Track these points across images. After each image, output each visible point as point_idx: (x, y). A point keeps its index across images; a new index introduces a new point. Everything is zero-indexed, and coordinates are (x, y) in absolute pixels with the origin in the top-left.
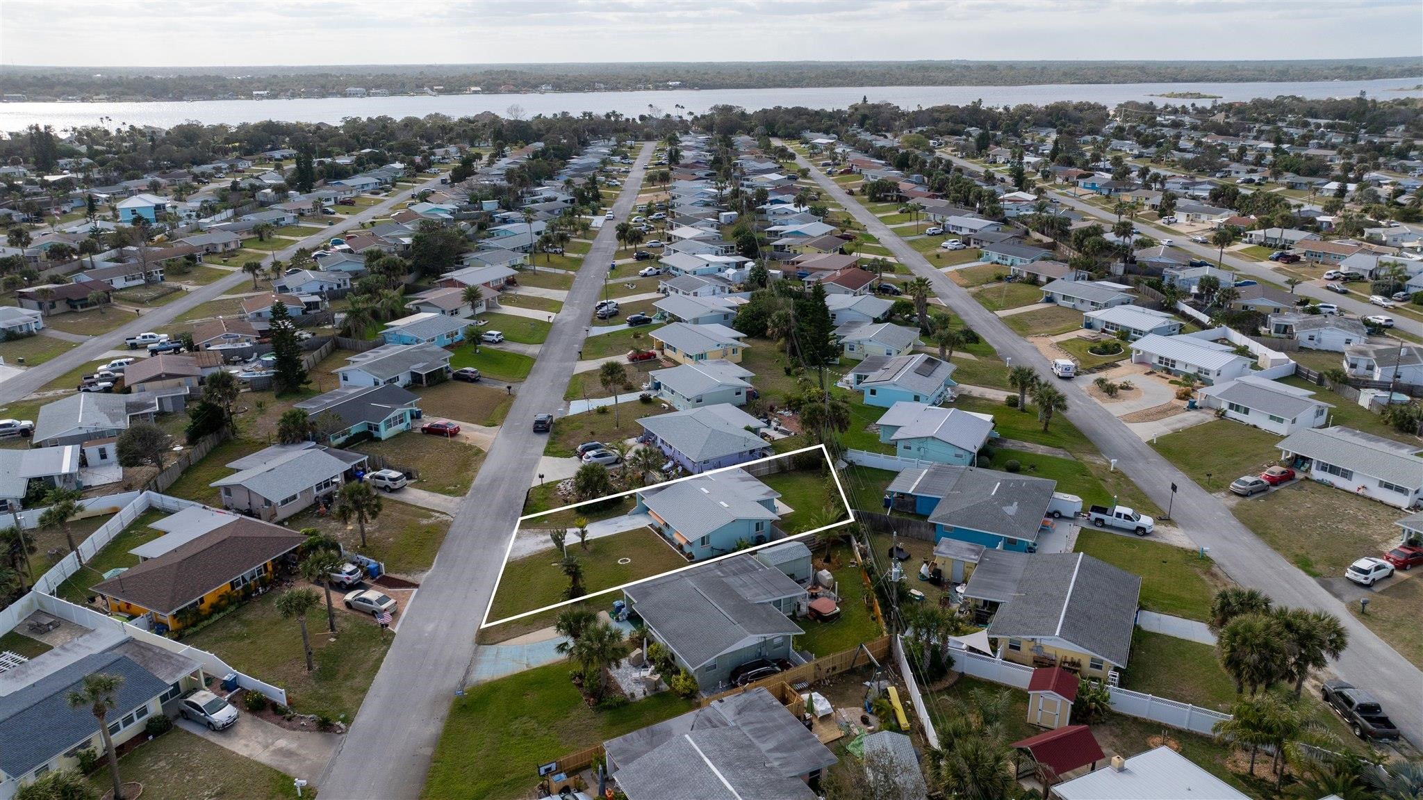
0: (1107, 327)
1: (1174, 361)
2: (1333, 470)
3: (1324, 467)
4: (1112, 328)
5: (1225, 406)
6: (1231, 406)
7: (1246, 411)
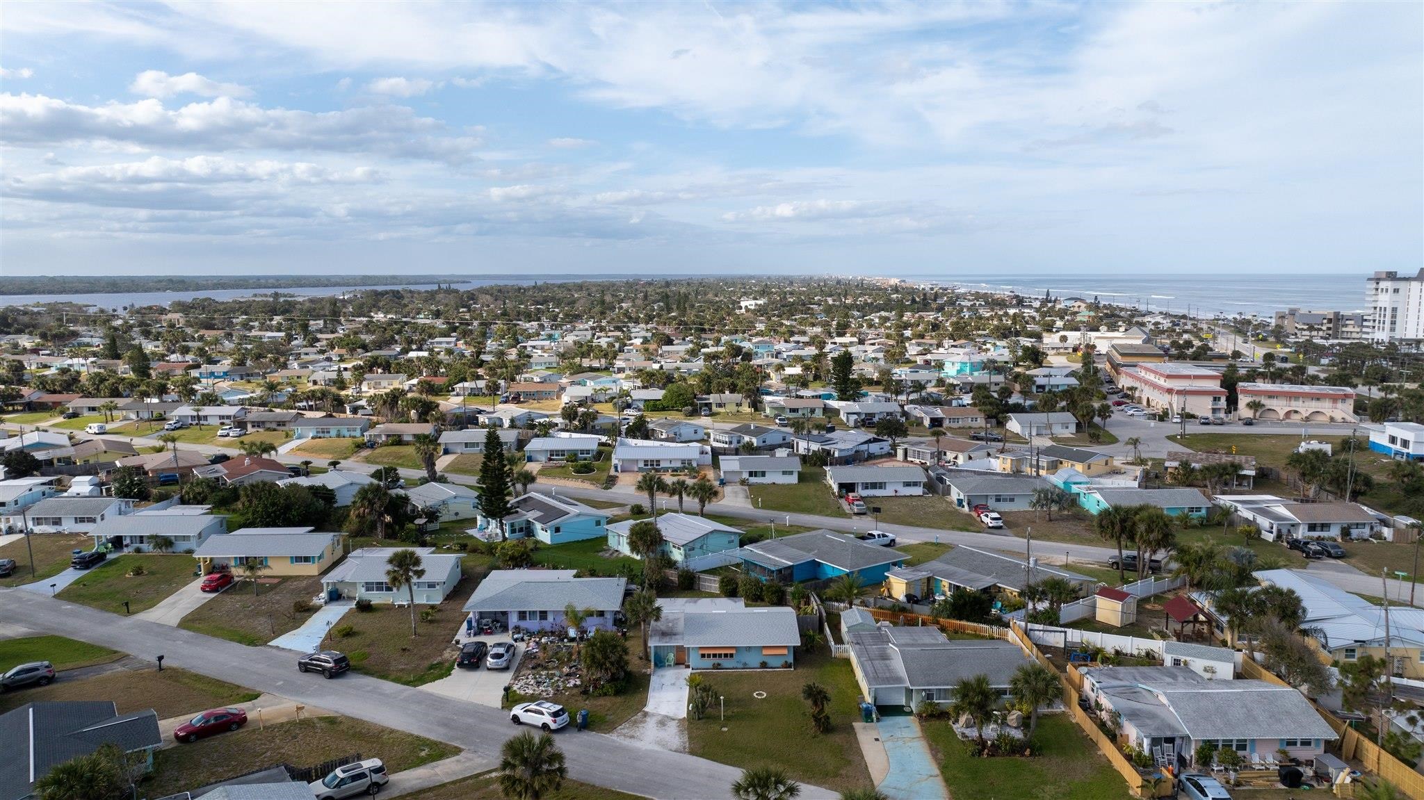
0: (552, 455)
1: (658, 461)
2: (874, 486)
3: (866, 486)
4: (557, 455)
5: (745, 476)
6: (751, 474)
7: (763, 474)
